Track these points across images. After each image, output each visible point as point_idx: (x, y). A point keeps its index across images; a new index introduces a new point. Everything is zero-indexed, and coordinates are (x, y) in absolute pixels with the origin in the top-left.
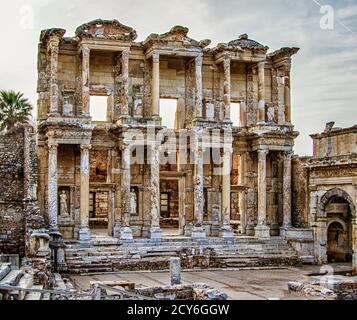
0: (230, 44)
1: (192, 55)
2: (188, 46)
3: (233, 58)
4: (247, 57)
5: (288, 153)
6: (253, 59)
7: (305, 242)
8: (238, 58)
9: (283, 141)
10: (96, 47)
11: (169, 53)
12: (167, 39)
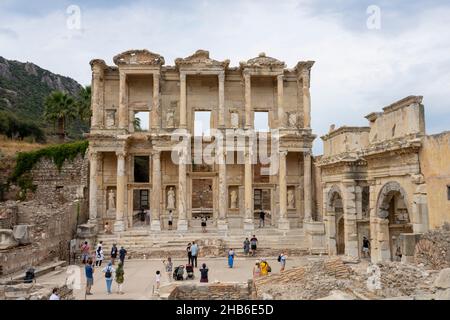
0: (249, 62)
1: (215, 73)
2: (211, 66)
3: (253, 73)
4: (266, 72)
5: (307, 154)
6: (272, 74)
7: (315, 234)
8: (257, 73)
9: (301, 144)
10: (130, 72)
11: (194, 73)
12: (192, 61)
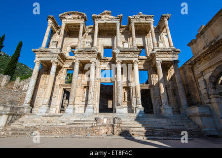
1: (115, 22)
2: (112, 19)
4: (143, 21)
7: (204, 116)
8: (138, 22)
9: (170, 56)
11: (103, 22)
